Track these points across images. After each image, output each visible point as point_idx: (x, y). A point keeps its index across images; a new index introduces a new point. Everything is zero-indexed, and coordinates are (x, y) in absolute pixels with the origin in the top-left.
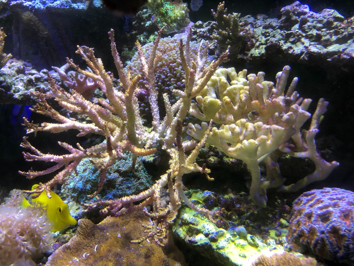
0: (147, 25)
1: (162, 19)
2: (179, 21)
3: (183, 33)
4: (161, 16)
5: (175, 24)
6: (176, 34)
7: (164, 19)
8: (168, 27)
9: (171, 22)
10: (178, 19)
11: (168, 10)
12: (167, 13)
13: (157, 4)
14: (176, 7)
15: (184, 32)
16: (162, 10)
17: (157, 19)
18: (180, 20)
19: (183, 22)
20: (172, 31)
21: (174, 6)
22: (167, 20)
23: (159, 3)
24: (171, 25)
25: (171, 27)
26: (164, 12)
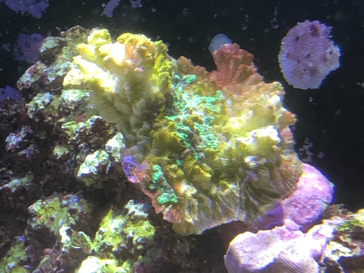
0: (84, 170)
1: (175, 171)
2: (250, 173)
3: (276, 229)
4: (166, 158)
5: (231, 186)
6: (243, 231)
7: (181, 167)
8: (200, 200)
9: (216, 178)
10: (245, 167)
11: (196, 126)
12: (192, 138)
13: (148, 100)
14: (229, 102)
15: (282, 224)
16: (172, 128)
17: (151, 172)
18: (256, 170)
19: (272, 177)
20: (220, 217)
21: (222, 97)
22: (195, 172)
23: (157, 99)
24: (214, 191)
25: (214, 198)
26: (181, 135)
